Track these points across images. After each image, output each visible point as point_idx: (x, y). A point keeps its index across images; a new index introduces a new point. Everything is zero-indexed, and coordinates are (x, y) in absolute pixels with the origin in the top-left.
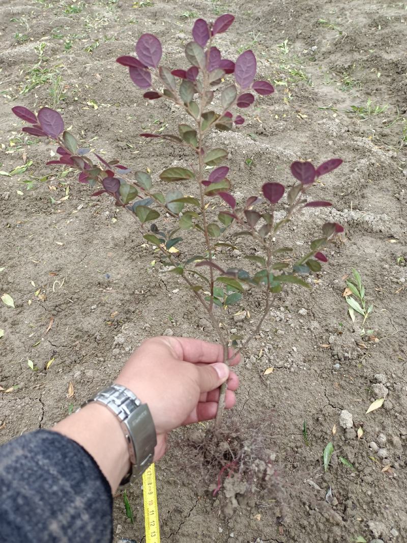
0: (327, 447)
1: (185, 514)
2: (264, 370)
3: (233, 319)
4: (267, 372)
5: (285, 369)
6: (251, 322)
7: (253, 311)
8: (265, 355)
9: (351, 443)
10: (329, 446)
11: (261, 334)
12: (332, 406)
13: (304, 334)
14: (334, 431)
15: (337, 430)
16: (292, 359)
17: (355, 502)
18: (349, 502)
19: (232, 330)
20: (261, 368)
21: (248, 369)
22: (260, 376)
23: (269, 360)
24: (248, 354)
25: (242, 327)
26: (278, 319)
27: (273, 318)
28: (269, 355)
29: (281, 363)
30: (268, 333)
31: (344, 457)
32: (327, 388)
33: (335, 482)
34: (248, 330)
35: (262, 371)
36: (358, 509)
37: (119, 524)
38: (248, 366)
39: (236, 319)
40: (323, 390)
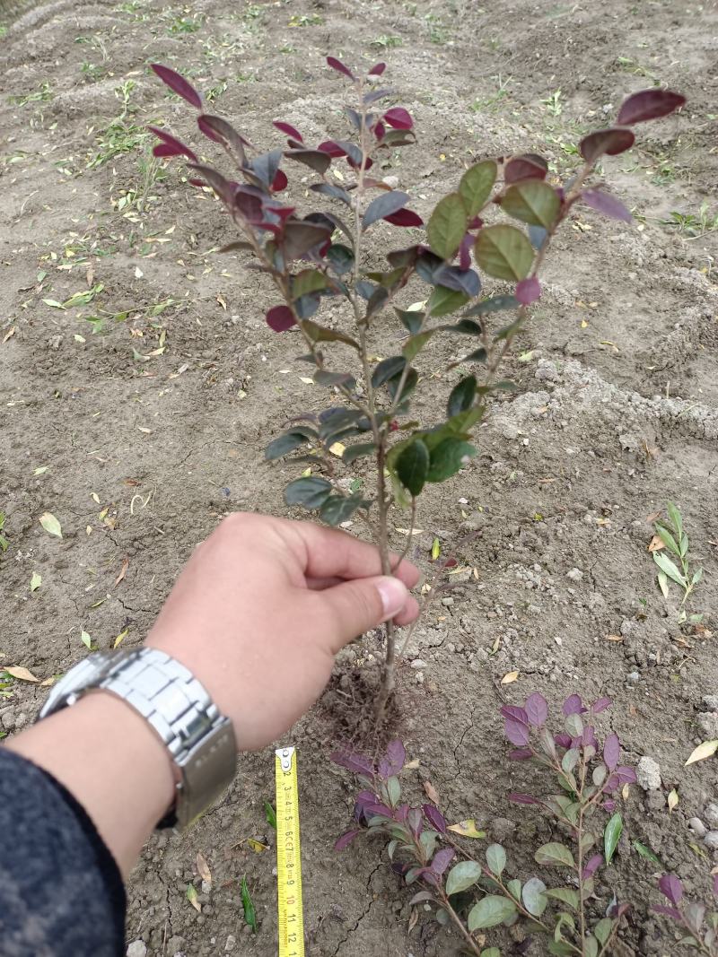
0: (612, 821)
1: (349, 923)
2: (501, 675)
3: (446, 579)
4: (508, 679)
5: (540, 676)
6: (480, 587)
7: (483, 567)
8: (504, 649)
9: (655, 816)
10: (616, 820)
11: (499, 611)
12: (624, 748)
13: (577, 615)
14: (626, 794)
15: (631, 791)
16: (553, 659)
17: (660, 925)
18: (650, 925)
19: (445, 600)
20: (495, 671)
21: (473, 672)
22: (495, 686)
23: (512, 657)
24: (473, 644)
25: (462, 595)
26: (530, 585)
27: (521, 582)
28: (511, 649)
29: (533, 664)
30: (512, 609)
31: (641, 842)
32: (615, 713)
33: (623, 886)
34: (474, 601)
35: (498, 677)
36: (665, 938)
37: (231, 933)
38: (472, 665)
39: (452, 580)
40: (607, 718)
